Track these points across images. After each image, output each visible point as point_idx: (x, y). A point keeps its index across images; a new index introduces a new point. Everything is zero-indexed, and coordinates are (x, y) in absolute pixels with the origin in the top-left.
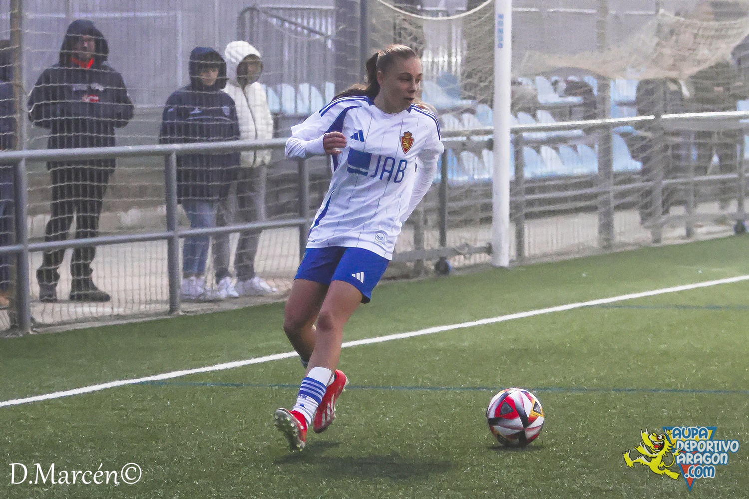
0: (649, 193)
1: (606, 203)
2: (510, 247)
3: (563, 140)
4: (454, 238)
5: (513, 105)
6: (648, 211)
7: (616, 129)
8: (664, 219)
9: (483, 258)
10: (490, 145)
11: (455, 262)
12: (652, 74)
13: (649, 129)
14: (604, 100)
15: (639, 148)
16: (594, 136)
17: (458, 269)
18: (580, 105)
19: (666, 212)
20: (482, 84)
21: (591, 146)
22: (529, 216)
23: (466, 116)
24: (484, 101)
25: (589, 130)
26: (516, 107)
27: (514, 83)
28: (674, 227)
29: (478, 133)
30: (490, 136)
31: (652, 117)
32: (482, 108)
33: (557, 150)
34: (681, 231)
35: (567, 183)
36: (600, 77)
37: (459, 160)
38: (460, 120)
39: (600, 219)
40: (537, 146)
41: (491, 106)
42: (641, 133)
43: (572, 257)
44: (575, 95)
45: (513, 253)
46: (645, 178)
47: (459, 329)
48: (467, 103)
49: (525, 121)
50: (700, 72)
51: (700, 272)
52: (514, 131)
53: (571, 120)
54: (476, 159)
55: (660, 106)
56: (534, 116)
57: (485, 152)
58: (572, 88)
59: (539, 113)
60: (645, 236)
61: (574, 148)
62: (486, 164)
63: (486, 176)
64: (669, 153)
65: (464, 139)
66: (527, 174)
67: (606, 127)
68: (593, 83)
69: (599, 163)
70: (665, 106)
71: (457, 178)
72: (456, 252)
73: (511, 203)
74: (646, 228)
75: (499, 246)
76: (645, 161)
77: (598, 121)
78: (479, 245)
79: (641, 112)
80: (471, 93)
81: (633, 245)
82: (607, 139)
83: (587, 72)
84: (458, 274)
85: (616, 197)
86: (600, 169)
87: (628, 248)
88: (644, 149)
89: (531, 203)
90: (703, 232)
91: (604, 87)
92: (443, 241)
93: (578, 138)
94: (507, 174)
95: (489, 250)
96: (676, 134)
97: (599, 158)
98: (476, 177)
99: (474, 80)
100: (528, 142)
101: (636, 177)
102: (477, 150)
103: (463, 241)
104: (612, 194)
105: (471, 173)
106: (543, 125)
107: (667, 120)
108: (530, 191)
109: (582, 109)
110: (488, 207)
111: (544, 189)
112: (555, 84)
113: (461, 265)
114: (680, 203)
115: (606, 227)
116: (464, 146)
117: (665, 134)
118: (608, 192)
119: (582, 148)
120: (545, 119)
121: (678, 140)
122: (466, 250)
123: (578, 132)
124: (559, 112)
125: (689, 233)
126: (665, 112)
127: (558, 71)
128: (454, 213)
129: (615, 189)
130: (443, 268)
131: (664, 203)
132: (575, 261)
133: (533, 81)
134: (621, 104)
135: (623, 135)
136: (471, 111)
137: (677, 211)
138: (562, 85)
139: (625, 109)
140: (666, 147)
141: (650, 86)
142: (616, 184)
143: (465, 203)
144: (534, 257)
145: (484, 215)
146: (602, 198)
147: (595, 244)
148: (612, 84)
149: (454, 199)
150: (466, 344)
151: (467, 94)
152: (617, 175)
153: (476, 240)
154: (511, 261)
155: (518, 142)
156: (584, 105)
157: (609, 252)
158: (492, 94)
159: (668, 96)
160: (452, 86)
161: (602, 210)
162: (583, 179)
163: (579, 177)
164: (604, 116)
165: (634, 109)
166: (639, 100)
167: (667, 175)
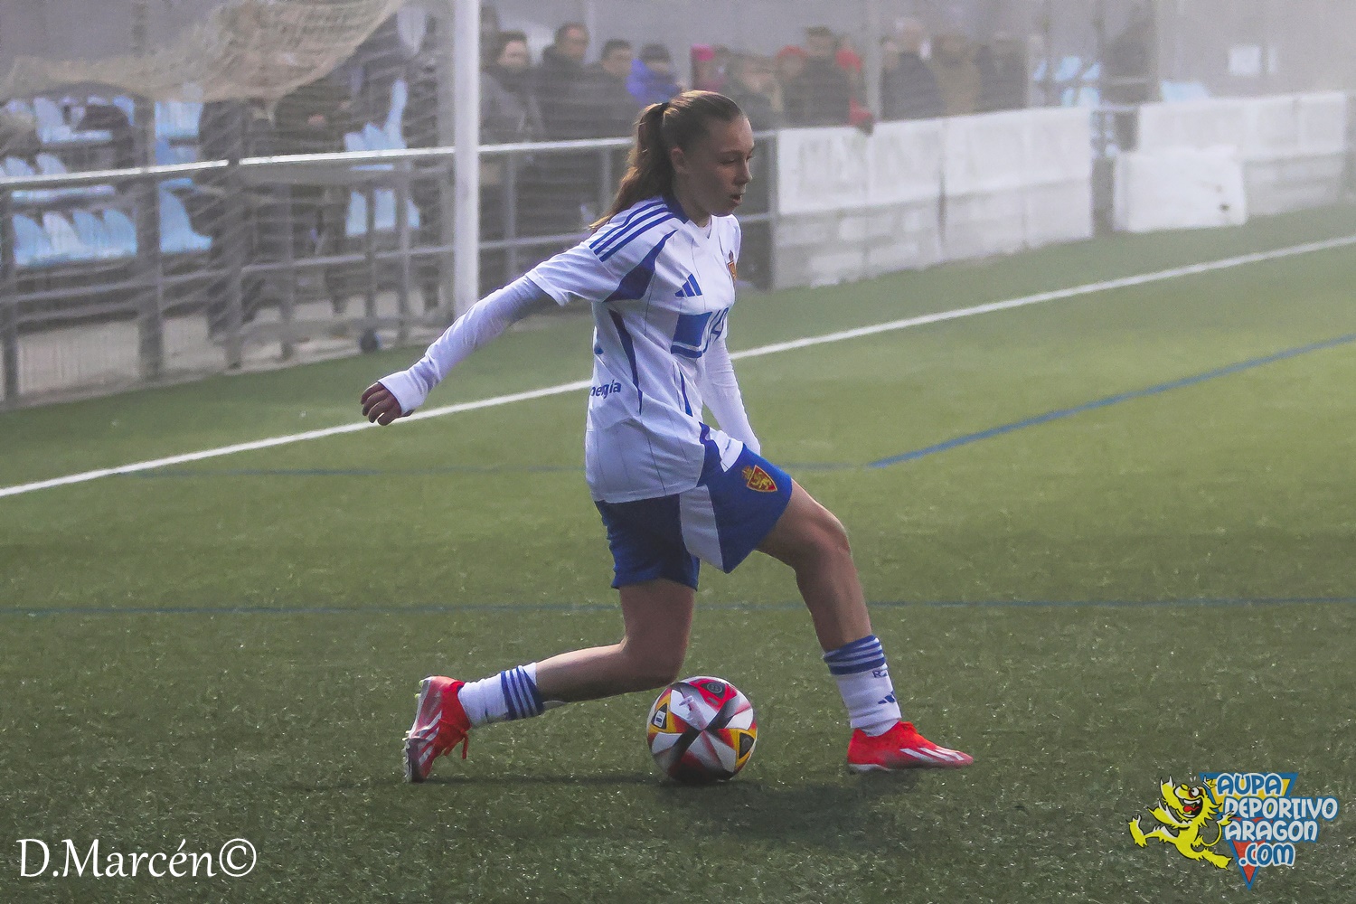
0: (219, 287)
1: (151, 305)
3: (80, 202)
6: (220, 316)
7: (165, 183)
12: (223, 91)
13: (220, 184)
14: (145, 135)
15: (203, 214)
16: (131, 195)
18: (106, 145)
19: (249, 317)
21: (127, 211)
22: (26, 329)
25: (123, 185)
26: (3, 149)
28: (262, 342)
31: (223, 163)
33: (70, 218)
34: (274, 349)
35: (85, 272)
36: (139, 98)
39: (141, 332)
40: (37, 212)
42: (205, 189)
43: (95, 394)
44: (98, 127)
46: (215, 262)
49: (18, 172)
50: (301, 88)
51: (303, 415)
53: (90, 169)
55: (238, 144)
58: (95, 118)
60: (216, 358)
61: (99, 215)
64: (253, 221)
66: (21, 259)
67: (150, 180)
68: (128, 107)
69: (139, 240)
70: (246, 144)
74: (217, 344)
76: (216, 234)
77: (136, 171)
79: (209, 156)
81: (196, 372)
82: (151, 200)
83: (117, 90)
85: (167, 294)
86: (140, 250)
87: (189, 379)
88: (213, 214)
89: (27, 307)
90: (309, 350)
91: (145, 114)
93: (105, 199)
96: (264, 190)
97: (140, 231)
100: (22, 208)
101: (203, 261)
104: (161, 290)
106: (47, 177)
107: (248, 167)
108: (27, 286)
109: (109, 151)
111: (48, 284)
112: (67, 109)
114: (271, 302)
115: (152, 345)
117: (247, 189)
118: (154, 288)
119: (113, 216)
120: (52, 170)
121: (267, 200)
123: (100, 189)
124: (75, 156)
125: (287, 352)
126: (246, 156)
127: (82, 89)
129: (164, 282)
131: (245, 302)
132: (102, 400)
134: (175, 142)
135: (180, 192)
137: (269, 316)
138: (80, 112)
139: (181, 150)
140: (247, 214)
141: (224, 111)
142: (167, 273)
144: (34, 395)
146: (143, 297)
147: (135, 372)
148: (158, 112)
152: (169, 258)
155: (6, 206)
156: (111, 144)
157: (156, 384)
159: (250, 129)
161: (145, 316)
162: (112, 267)
163: (106, 262)
164: (145, 161)
165: (197, 149)
166: (203, 135)
167: (250, 257)
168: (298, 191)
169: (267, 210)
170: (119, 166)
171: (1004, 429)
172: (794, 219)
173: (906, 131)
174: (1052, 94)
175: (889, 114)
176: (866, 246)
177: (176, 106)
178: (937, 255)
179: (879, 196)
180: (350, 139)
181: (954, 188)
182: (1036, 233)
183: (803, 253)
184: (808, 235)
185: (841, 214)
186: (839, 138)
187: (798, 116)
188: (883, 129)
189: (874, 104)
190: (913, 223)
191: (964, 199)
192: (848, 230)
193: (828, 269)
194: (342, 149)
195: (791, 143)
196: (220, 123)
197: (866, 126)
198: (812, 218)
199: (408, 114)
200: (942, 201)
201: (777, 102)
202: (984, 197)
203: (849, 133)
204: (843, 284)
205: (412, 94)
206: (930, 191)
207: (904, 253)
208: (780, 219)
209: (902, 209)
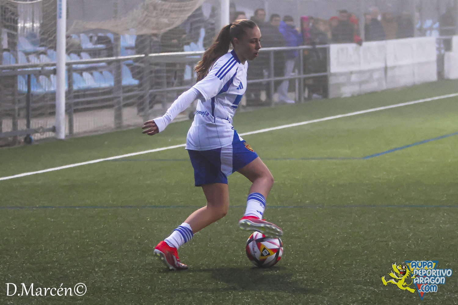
0: (142, 97)
1: (119, 103)
2: (65, 128)
3: (95, 68)
4: (35, 123)
5: (67, 50)
6: (142, 107)
7: (123, 62)
8: (150, 111)
9: (50, 134)
10: (55, 72)
11: (36, 137)
13: (142, 62)
14: (117, 46)
15: (136, 73)
16: (112, 66)
17: (37, 141)
18: (104, 49)
19: (151, 107)
20: (50, 39)
21: (111, 71)
22: (76, 111)
23: (42, 56)
24: (52, 48)
25: (109, 63)
26: (69, 51)
27: (68, 37)
29: (48, 65)
30: (55, 67)
31: (143, 55)
32: (50, 52)
33: (92, 74)
35: (95, 92)
36: (115, 34)
37: (38, 81)
38: (39, 58)
39: (115, 112)
40: (81, 72)
41: (55, 50)
42: (137, 64)
43: (99, 133)
44: (101, 43)
45: (67, 131)
46: (140, 89)
47: (36, 174)
48: (42, 49)
49: (74, 58)
50: (170, 30)
51: (170, 140)
52: (68, 64)
53: (99, 57)
54: (47, 79)
55: (147, 49)
56: (79, 55)
57: (52, 76)
58: (100, 40)
59: (83, 54)
60: (140, 121)
61: (101, 73)
62: (53, 83)
63: (52, 89)
64: (153, 75)
65: (40, 69)
66: (75, 87)
67: (118, 61)
69: (115, 81)
70: (151, 49)
71: (36, 90)
72: (36, 131)
73: (66, 104)
74: (141, 116)
75: (60, 128)
76: (140, 79)
77: (114, 58)
78: (48, 127)
79: (138, 53)
80: (44, 43)
81: (134, 126)
82: (119, 68)
83: (108, 31)
84: (37, 143)
85: (124, 99)
86: (115, 84)
87: (131, 128)
88: (139, 73)
89: (77, 104)
91: (117, 39)
92: (28, 125)
93: (103, 67)
94: (64, 88)
95: (54, 129)
96: (157, 64)
97: (115, 78)
98: (47, 90)
99: (46, 36)
100: (76, 70)
101: (135, 88)
102: (47, 75)
103: (40, 125)
104: (122, 98)
105: (44, 88)
106: (84, 60)
107: (151, 57)
108: (77, 97)
109: (105, 51)
110: (54, 106)
111: (84, 96)
112: (91, 37)
113: (39, 138)
114: (159, 102)
115: (118, 116)
116: (40, 73)
117: (151, 64)
118: (119, 97)
119: (106, 73)
120: (86, 58)
121: (157, 68)
122: (41, 130)
123: (101, 64)
124: (94, 53)
126: (151, 53)
127: (95, 31)
128: (35, 109)
129: (122, 95)
130: (28, 140)
131: (150, 103)
132: (102, 135)
133: (79, 36)
134: (127, 48)
135: (128, 65)
136: (44, 53)
137: (158, 107)
138: (95, 38)
139: (129, 51)
140: (151, 72)
141: (143, 38)
142: (124, 92)
143: (40, 104)
144: (79, 133)
145: (52, 111)
146: (116, 100)
147: (113, 126)
148: (122, 39)
149: (35, 102)
150: (40, 182)
151: (42, 44)
152: (124, 87)
153: (46, 125)
154: (66, 136)
155: (70, 69)
156: (106, 49)
157: (119, 130)
158: (56, 44)
159: (152, 44)
160: (33, 39)
161: (116, 107)
162: (106, 90)
163: (104, 89)
164: (117, 55)
165: (134, 51)
166: (136, 46)
167: (152, 87)
168: (168, 65)
169: (157, 71)
170: (109, 56)
171: (408, 146)
172: (335, 75)
173: (374, 44)
174: (423, 32)
175: (368, 39)
176: (361, 83)
177: (127, 36)
178: (384, 86)
179: (364, 67)
180: (186, 47)
181: (390, 64)
182: (418, 79)
183: (339, 86)
184: (341, 80)
185: (351, 73)
186: (351, 47)
187: (337, 40)
188: (365, 44)
189: (362, 36)
190: (376, 76)
191: (393, 68)
192: (354, 78)
193: (347, 91)
194: (183, 51)
195: (334, 49)
196: (142, 42)
197: (360, 43)
198: (342, 74)
199: (205, 39)
200: (386, 69)
201: (329, 35)
202: (400, 67)
203: (354, 45)
204: (353, 96)
205: (207, 32)
206: (382, 65)
207: (373, 86)
208: (331, 74)
209: (372, 71)
